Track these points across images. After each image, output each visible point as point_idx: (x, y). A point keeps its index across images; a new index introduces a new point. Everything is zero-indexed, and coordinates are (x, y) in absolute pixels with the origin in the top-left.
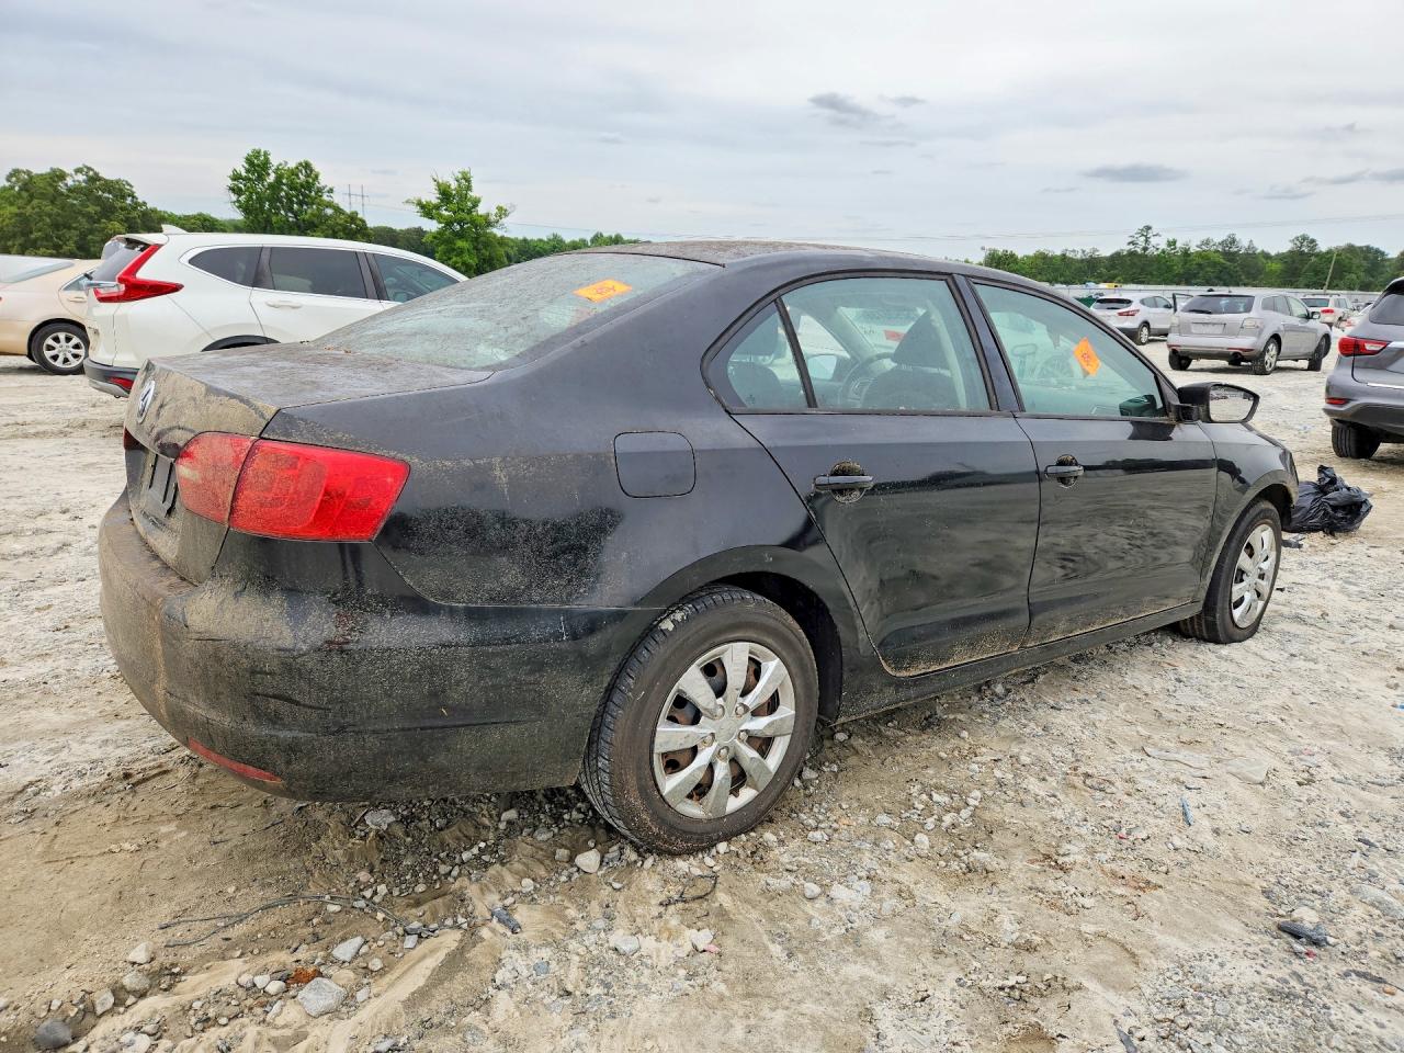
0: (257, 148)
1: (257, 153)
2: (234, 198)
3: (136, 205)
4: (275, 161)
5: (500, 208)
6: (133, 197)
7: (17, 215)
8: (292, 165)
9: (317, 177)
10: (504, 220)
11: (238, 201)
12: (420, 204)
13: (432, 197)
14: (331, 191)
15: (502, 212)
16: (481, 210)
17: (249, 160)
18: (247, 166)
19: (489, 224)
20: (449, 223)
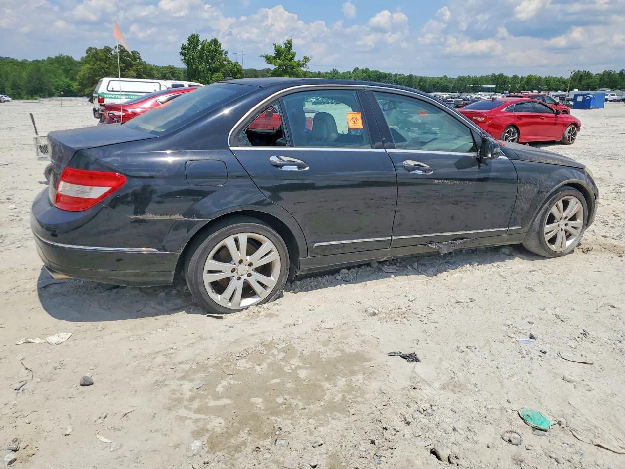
0: (194, 33)
1: (193, 36)
2: (183, 57)
3: (141, 63)
4: (201, 40)
5: (305, 58)
6: (140, 59)
7: (90, 68)
8: (209, 41)
9: (220, 46)
10: (307, 63)
11: (184, 59)
12: (266, 57)
13: (272, 53)
14: (226, 52)
15: (306, 59)
16: (296, 59)
17: (189, 40)
18: (188, 42)
19: (299, 66)
20: (280, 66)
